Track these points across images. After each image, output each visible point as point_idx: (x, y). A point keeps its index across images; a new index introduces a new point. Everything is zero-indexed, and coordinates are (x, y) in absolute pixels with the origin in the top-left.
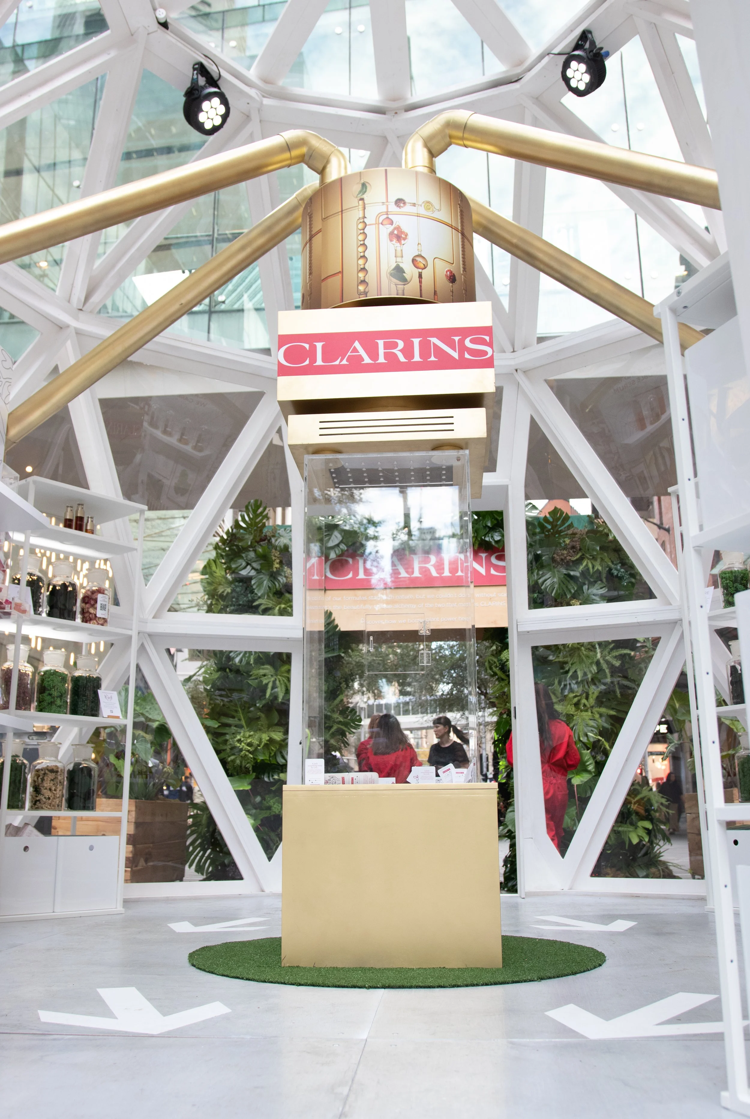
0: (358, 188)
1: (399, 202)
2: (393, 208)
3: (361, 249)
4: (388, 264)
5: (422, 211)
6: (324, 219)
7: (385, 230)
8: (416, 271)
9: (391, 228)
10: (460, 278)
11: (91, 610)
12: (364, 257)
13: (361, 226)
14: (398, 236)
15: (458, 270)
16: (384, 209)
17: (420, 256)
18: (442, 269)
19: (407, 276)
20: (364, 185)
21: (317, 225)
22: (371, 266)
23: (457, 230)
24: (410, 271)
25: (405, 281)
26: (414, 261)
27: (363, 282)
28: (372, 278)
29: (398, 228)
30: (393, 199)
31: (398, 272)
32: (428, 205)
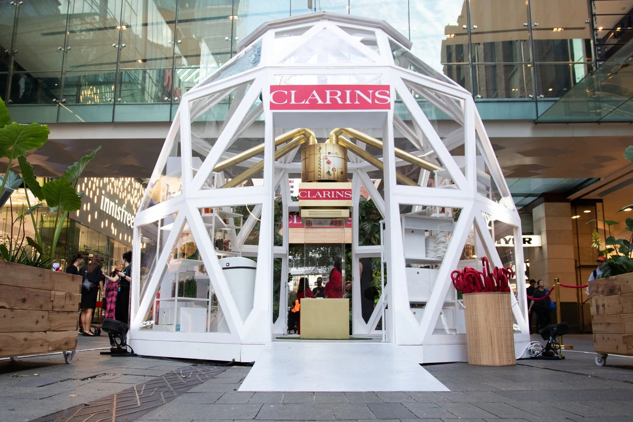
0: (318, 148)
1: (329, 153)
2: (327, 155)
3: (319, 166)
4: (326, 171)
5: (335, 155)
6: (309, 155)
7: (326, 161)
8: (333, 172)
9: (327, 160)
10: (344, 172)
11: (227, 247)
12: (320, 168)
13: (319, 159)
14: (329, 163)
15: (343, 170)
16: (325, 155)
17: (334, 168)
18: (339, 171)
19: (331, 174)
20: (320, 148)
21: (307, 156)
22: (322, 170)
23: (343, 159)
24: (332, 172)
25: (330, 175)
26: (333, 169)
27: (320, 175)
28: (322, 174)
29: (329, 160)
30: (327, 152)
31: (329, 173)
32: (336, 153)
